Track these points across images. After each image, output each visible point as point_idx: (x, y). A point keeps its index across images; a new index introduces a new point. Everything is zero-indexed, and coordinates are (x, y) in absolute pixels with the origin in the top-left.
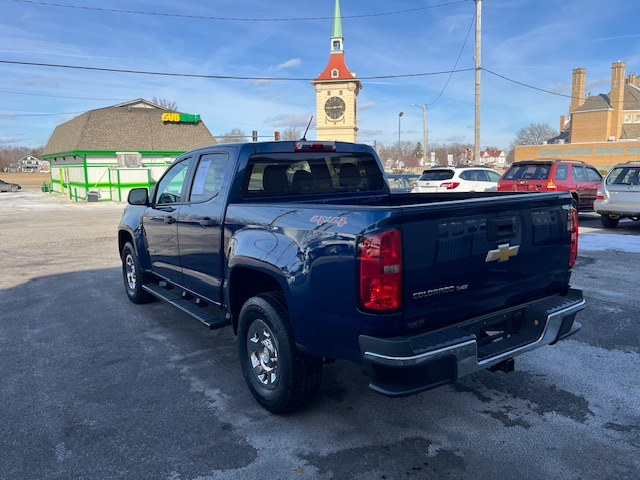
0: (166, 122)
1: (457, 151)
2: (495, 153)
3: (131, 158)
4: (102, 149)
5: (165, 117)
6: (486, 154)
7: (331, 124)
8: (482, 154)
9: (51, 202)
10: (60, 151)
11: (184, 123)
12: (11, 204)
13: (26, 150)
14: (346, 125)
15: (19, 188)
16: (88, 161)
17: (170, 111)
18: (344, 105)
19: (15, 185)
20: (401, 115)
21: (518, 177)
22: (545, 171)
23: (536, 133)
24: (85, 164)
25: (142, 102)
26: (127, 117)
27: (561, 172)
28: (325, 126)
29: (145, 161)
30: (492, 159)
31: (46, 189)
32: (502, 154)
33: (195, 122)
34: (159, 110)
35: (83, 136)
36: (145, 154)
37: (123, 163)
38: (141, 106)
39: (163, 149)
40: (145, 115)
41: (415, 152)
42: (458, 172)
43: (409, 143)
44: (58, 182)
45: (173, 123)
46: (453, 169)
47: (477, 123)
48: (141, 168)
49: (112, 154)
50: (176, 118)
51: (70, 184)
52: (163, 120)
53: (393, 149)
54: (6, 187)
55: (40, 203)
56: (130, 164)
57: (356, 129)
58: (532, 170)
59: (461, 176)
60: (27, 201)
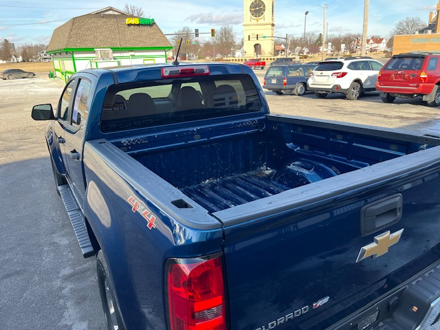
0: (130, 25)
1: (348, 40)
2: (378, 40)
3: (104, 53)
4: (84, 46)
5: (128, 21)
6: (371, 41)
7: (254, 22)
8: (368, 41)
9: (52, 87)
10: (57, 48)
11: (142, 25)
12: (25, 88)
13: (43, 46)
14: (266, 22)
15: (34, 75)
16: (75, 56)
17: (132, 16)
18: (264, 6)
19: (31, 73)
20: (307, 13)
21: (395, 67)
22: (418, 61)
23: (410, 24)
24: (73, 58)
25: (111, 9)
26: (100, 22)
27: (432, 63)
28: (249, 23)
29: (115, 55)
30: (375, 45)
31: (51, 76)
32: (384, 41)
33: (151, 24)
34: (123, 15)
35: (70, 37)
36: (115, 50)
37: (100, 57)
38: (111, 12)
39: (128, 46)
40: (113, 20)
41: (317, 41)
42: (346, 63)
43: (313, 34)
44: (59, 71)
45: (135, 25)
46: (342, 60)
47: (365, 20)
48: (113, 60)
49: (91, 50)
50: (136, 21)
51: (66, 72)
52: (127, 23)
53: (301, 39)
54: (25, 75)
55: (45, 87)
56: (105, 57)
57: (273, 25)
58: (408, 61)
59: (349, 67)
60: (36, 86)
